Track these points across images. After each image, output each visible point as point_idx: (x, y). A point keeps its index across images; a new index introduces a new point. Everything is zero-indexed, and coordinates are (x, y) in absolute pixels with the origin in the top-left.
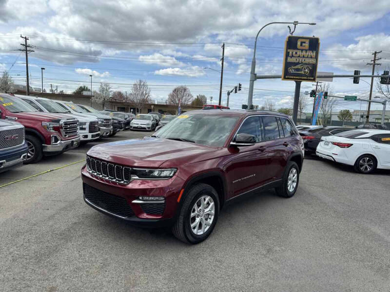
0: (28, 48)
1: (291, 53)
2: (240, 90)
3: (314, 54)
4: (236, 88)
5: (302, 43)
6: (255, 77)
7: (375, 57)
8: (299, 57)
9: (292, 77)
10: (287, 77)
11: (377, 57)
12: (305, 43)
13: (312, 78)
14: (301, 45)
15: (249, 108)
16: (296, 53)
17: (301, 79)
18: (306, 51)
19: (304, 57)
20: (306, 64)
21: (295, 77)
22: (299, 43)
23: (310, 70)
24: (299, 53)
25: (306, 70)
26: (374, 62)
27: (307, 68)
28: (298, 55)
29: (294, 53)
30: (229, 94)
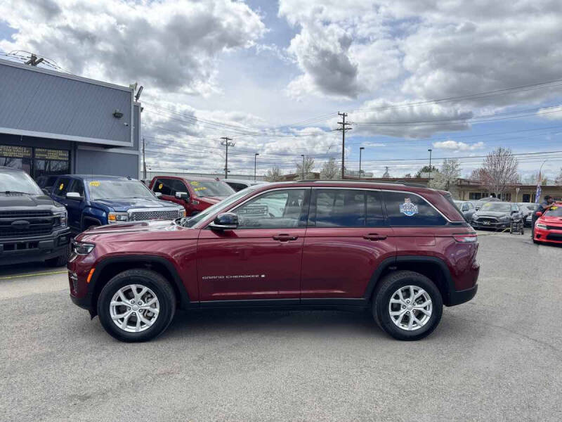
0: (346, 126)
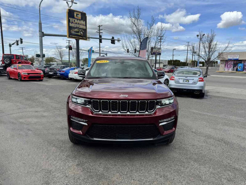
1: (71, 20)
2: (22, 43)
3: (85, 23)
4: (17, 42)
5: (77, 15)
6: (43, 35)
7: (99, 28)
8: (76, 23)
9: (74, 36)
10: (70, 36)
11: (100, 28)
12: (78, 15)
13: (85, 38)
14: (77, 16)
15: (41, 56)
16: (74, 21)
17: (79, 38)
18: (80, 20)
19: (79, 24)
20: (81, 29)
21: (75, 37)
22: (75, 15)
23: (84, 33)
24: (76, 21)
25: (81, 33)
26: (99, 31)
27: (81, 31)
28: (75, 22)
29: (73, 20)
30: (10, 46)
